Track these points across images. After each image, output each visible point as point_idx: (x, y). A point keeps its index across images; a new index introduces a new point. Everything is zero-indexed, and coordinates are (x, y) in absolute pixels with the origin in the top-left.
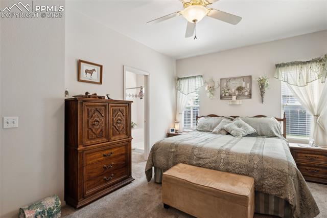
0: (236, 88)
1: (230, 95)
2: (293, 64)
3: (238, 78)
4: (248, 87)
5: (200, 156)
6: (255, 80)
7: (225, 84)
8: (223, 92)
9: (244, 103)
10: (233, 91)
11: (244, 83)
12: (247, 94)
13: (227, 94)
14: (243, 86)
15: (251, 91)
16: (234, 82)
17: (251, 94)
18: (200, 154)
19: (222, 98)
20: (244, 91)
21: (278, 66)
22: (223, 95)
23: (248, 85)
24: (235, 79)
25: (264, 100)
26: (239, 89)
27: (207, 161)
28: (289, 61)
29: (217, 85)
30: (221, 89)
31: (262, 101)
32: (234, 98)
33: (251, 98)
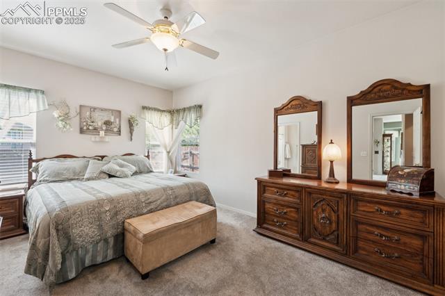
0: (103, 122)
1: (95, 129)
2: (156, 110)
3: (106, 110)
4: (118, 123)
5: (149, 200)
6: (125, 116)
7: (88, 113)
8: (85, 124)
9: (112, 139)
10: (100, 124)
11: (113, 118)
12: (116, 130)
13: (90, 128)
14: (112, 121)
15: (120, 127)
16: (101, 114)
17: (120, 131)
18: (148, 199)
19: (82, 131)
20: (113, 126)
21: (144, 108)
22: (85, 128)
23: (117, 120)
24: (102, 110)
25: (133, 137)
26: (107, 123)
27: (159, 202)
28: (153, 107)
29: (73, 113)
30: (81, 119)
31: (131, 139)
32: (102, 133)
33: (120, 135)
